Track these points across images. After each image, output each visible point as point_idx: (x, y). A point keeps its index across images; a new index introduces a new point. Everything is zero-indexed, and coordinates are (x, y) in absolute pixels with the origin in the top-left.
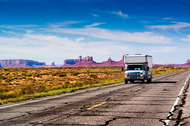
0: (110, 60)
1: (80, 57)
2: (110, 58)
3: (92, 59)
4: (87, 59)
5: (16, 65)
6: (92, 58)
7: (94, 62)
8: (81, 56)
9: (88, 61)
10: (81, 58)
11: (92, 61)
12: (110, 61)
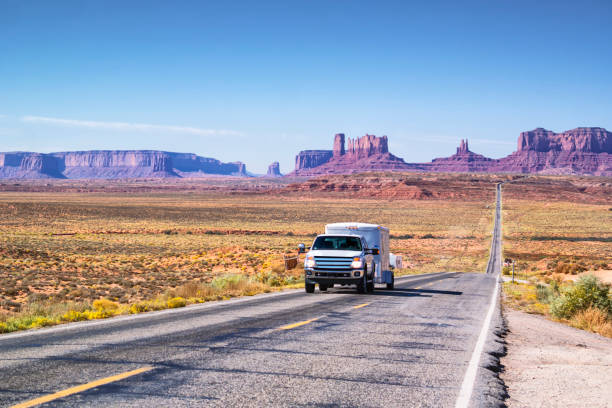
0: (464, 149)
1: (339, 139)
2: (465, 145)
3: (384, 149)
4: (366, 145)
5: (126, 172)
6: (384, 141)
7: (392, 157)
8: (342, 136)
9: (369, 155)
10: (343, 141)
11: (387, 155)
12: (465, 155)
